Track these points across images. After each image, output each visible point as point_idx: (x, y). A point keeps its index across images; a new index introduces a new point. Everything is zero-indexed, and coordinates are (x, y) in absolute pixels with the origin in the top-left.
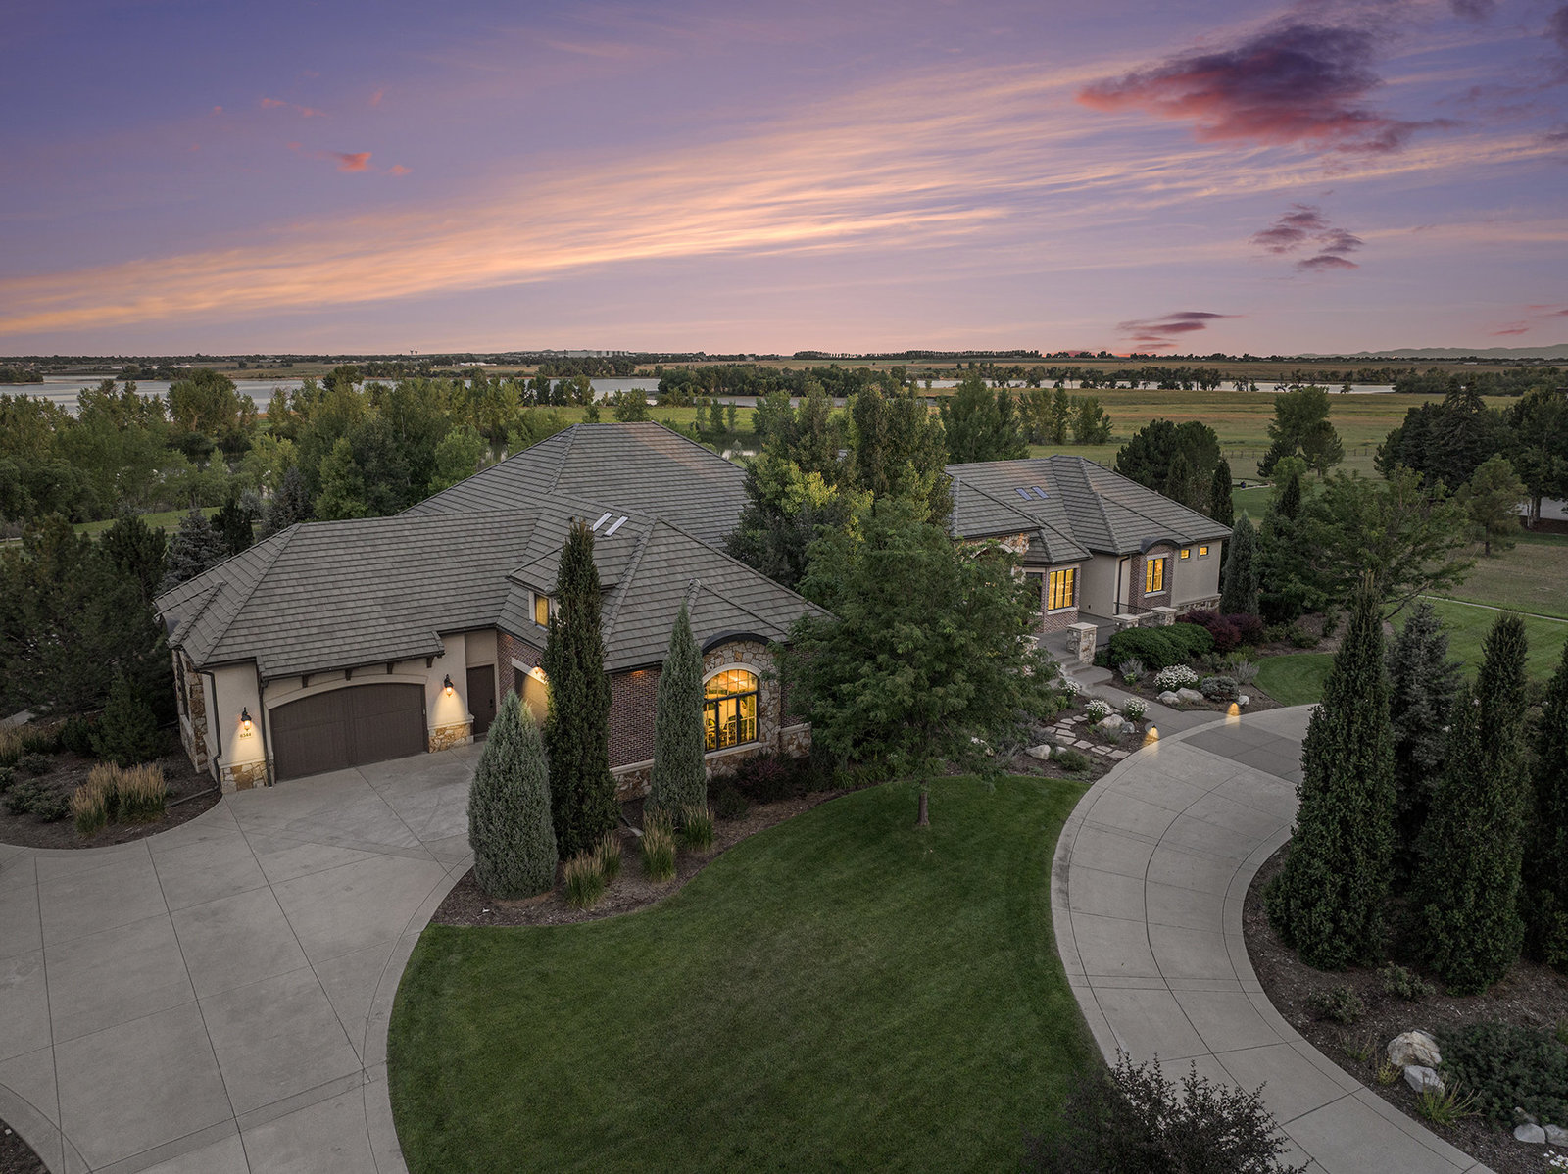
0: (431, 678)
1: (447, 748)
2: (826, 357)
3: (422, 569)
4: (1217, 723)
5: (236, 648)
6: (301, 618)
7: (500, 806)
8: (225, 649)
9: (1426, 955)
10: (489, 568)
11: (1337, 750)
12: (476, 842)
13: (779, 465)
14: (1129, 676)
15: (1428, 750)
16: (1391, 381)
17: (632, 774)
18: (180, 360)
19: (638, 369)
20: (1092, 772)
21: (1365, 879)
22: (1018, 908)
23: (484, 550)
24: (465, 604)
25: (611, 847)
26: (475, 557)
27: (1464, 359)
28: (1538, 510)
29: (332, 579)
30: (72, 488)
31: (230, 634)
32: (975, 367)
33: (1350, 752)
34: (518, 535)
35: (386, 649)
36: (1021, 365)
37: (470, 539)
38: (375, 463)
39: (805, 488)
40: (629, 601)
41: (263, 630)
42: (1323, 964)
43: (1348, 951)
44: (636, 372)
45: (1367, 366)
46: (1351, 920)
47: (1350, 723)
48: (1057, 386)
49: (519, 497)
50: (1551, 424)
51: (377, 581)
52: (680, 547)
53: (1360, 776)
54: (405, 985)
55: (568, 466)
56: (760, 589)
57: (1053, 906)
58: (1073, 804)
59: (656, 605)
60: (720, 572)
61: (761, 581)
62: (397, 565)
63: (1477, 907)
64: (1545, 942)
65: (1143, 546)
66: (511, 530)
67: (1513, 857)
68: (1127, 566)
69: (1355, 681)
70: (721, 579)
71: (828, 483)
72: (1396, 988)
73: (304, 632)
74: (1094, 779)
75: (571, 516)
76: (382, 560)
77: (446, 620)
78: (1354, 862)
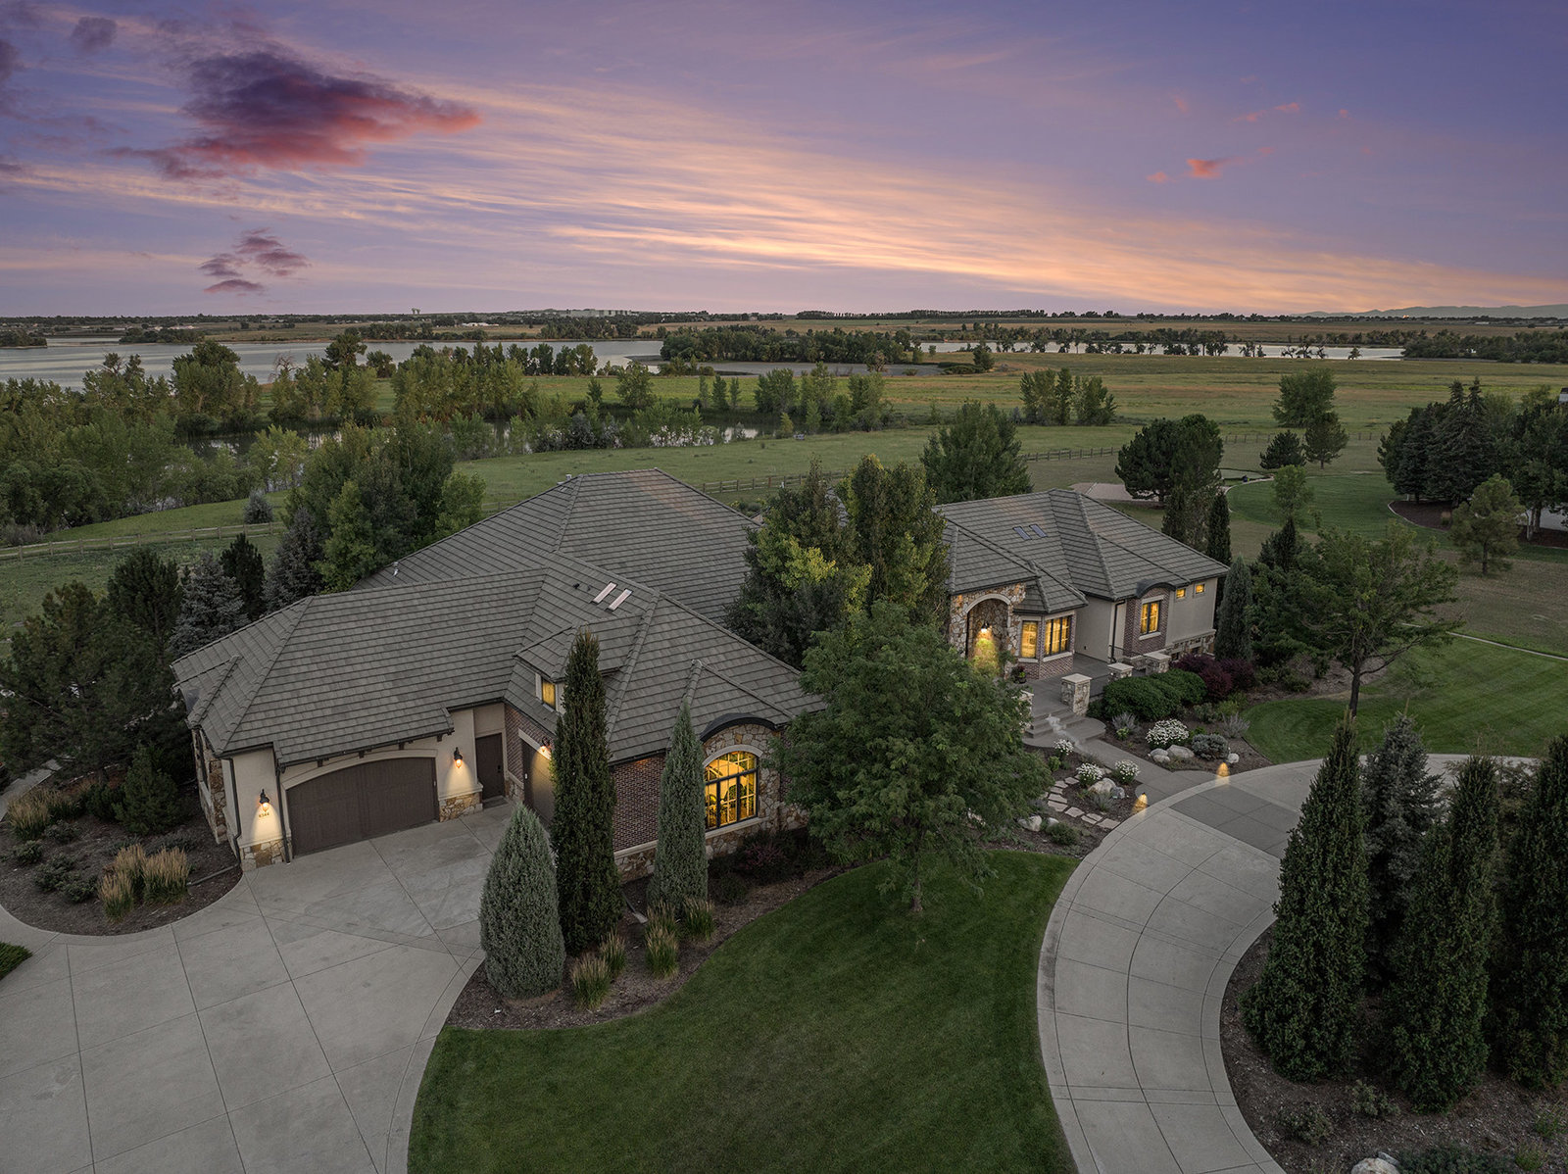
0: (441, 752)
1: (457, 816)
2: (829, 317)
3: (431, 641)
4: (1206, 786)
5: (254, 733)
6: (315, 698)
7: (510, 915)
8: (243, 736)
9: (1394, 1072)
10: (496, 637)
11: (1314, 877)
12: (486, 944)
13: (778, 539)
14: (1122, 731)
15: (1402, 866)
16: (1401, 344)
17: (635, 856)
18: (183, 320)
19: (641, 330)
20: (1081, 845)
21: (1337, 999)
22: (1005, 1008)
23: (492, 617)
24: (473, 677)
25: (616, 944)
26: (483, 626)
27: (1476, 319)
28: (1538, 521)
29: (344, 655)
30: (81, 490)
31: (247, 719)
32: (980, 329)
33: (1325, 880)
34: (523, 600)
35: (398, 729)
36: (1026, 326)
37: (477, 606)
38: (383, 506)
39: (805, 564)
40: (633, 686)
41: (280, 712)
42: (1294, 1076)
43: (1318, 1067)
44: (639, 333)
45: (1376, 328)
46: (1322, 1037)
47: (1326, 853)
48: (1062, 350)
49: (524, 553)
50: (1554, 437)
51: (388, 655)
52: (682, 624)
53: (1334, 902)
54: (424, 1095)
55: (573, 521)
56: (761, 666)
57: (1039, 1005)
58: (1062, 884)
59: (659, 689)
60: (722, 649)
61: (761, 658)
62: (407, 638)
63: (1443, 1032)
64: (1509, 1056)
65: (1139, 590)
66: (517, 594)
67: (1478, 986)
68: (1122, 610)
69: (1331, 813)
70: (722, 658)
71: (827, 559)
72: (1363, 1108)
73: (319, 713)
74: (1084, 853)
75: (575, 583)
76: (392, 633)
77: (455, 695)
78: (1326, 983)
